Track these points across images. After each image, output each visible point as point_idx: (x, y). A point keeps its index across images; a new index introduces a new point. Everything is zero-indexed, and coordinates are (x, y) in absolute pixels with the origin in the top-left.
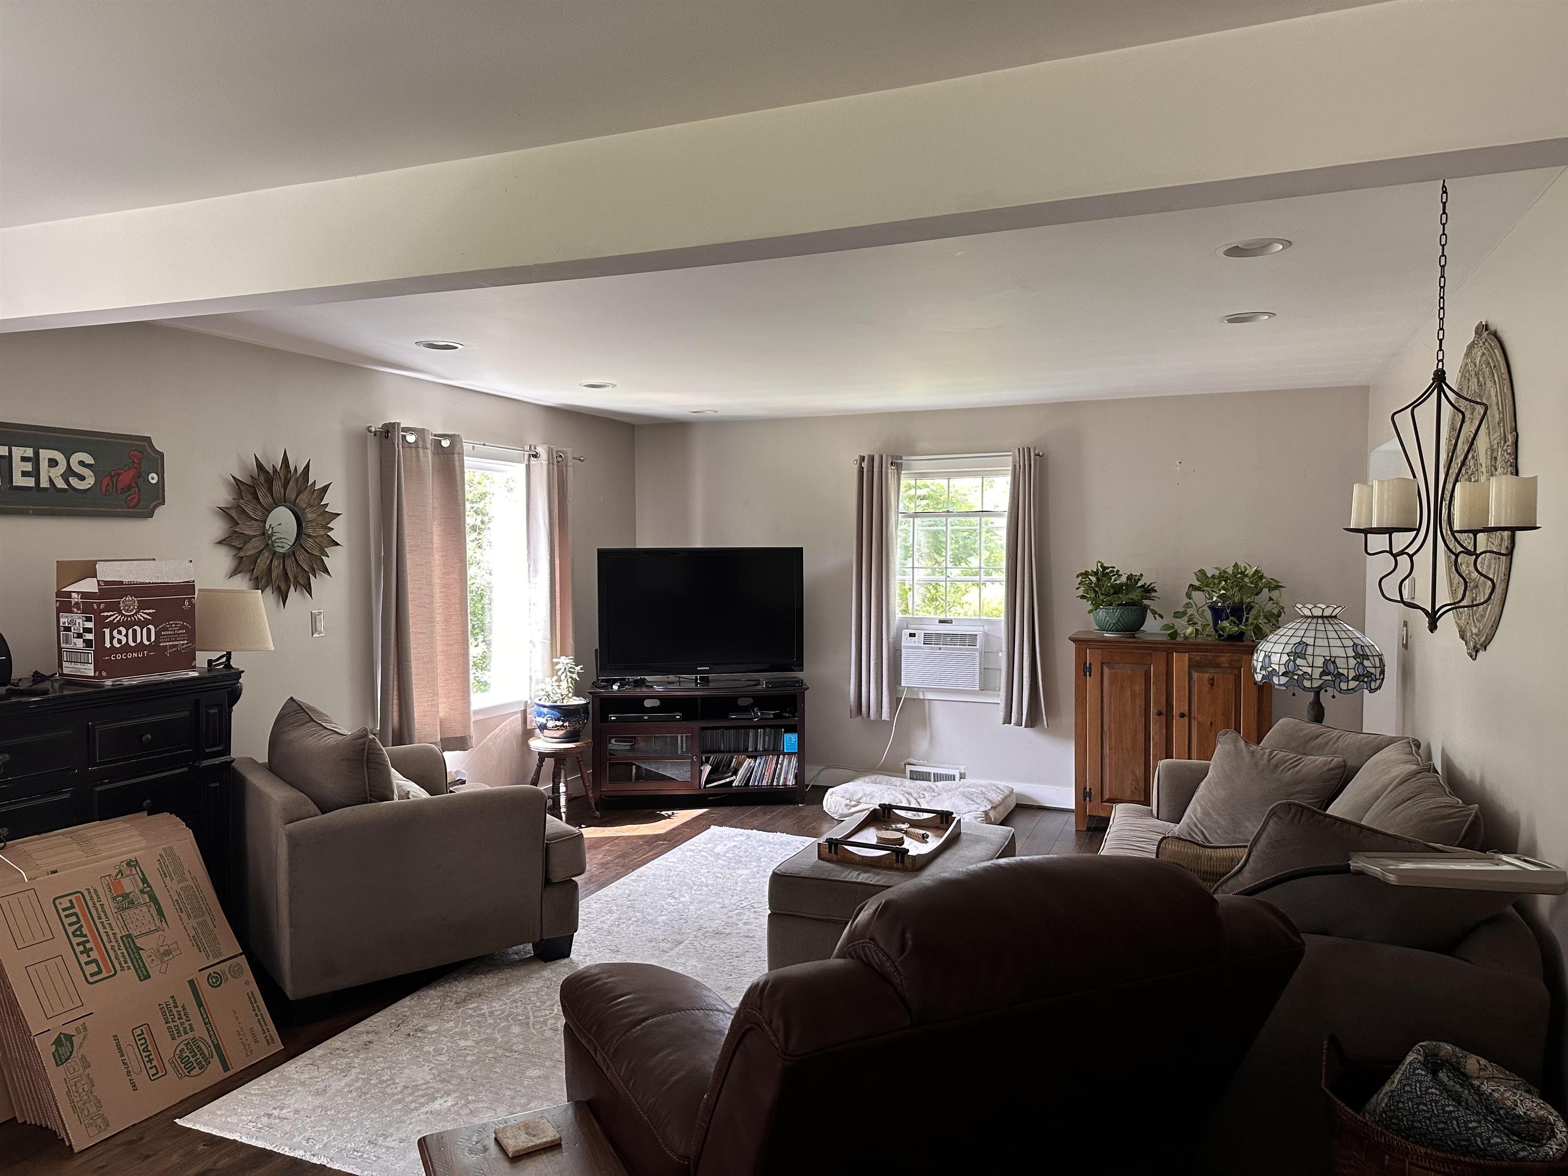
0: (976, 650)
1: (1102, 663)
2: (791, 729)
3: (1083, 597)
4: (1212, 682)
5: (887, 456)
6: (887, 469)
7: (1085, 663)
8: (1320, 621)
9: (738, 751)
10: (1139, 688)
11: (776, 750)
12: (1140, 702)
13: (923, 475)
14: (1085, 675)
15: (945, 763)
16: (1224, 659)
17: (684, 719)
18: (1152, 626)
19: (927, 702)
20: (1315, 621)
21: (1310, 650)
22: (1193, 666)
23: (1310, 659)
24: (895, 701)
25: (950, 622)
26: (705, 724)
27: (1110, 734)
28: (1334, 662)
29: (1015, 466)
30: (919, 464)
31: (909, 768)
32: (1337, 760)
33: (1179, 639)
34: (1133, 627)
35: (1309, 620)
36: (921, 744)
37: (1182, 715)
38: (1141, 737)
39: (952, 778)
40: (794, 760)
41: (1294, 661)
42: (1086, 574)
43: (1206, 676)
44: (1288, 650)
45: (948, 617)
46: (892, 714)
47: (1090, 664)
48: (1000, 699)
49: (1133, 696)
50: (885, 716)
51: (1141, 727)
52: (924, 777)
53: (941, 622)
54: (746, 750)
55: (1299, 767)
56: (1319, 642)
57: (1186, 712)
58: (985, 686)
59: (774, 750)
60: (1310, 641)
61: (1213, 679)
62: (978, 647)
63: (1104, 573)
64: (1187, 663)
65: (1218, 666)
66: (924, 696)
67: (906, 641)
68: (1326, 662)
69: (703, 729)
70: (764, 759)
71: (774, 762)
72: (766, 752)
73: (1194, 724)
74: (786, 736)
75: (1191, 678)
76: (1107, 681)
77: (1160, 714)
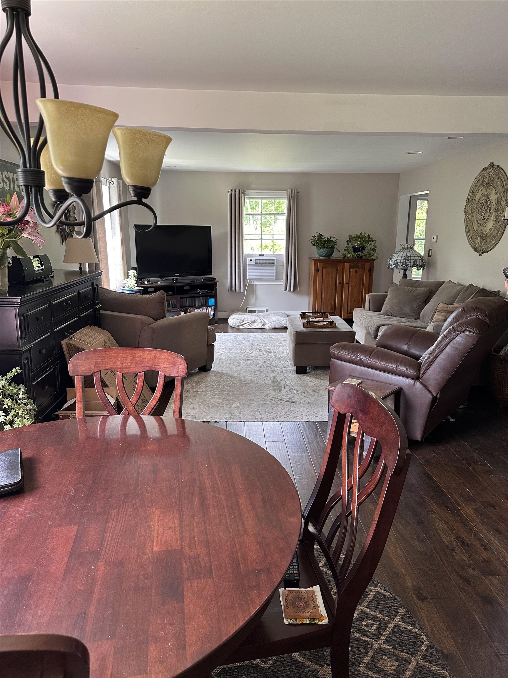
0: (275, 265)
1: (323, 267)
2: (211, 297)
3: (314, 245)
4: (356, 272)
5: (241, 190)
6: (241, 195)
7: (317, 268)
8: (410, 249)
9: (192, 306)
10: (334, 275)
11: (206, 305)
12: (334, 280)
13: (252, 198)
14: (317, 272)
15: (260, 306)
16: (360, 264)
17: (173, 295)
18: (336, 255)
19: (254, 285)
20: (408, 249)
21: (409, 258)
22: (351, 267)
23: (410, 260)
24: (245, 285)
25: (262, 255)
26: (181, 296)
27: (324, 291)
28: (416, 261)
29: (289, 196)
30: (252, 194)
31: (248, 309)
32: (428, 288)
33: (346, 258)
34: (330, 255)
35: (406, 249)
36: (252, 301)
37: (347, 283)
38: (334, 292)
39: (264, 311)
40: (213, 309)
41: (405, 261)
42: (315, 237)
43: (355, 270)
44: (403, 258)
45: (262, 253)
46: (244, 290)
47: (319, 268)
48: (283, 282)
49: (332, 278)
50: (242, 290)
51: (334, 288)
52: (254, 312)
53: (260, 255)
54: (195, 305)
55: (417, 292)
56: (411, 255)
57: (348, 283)
58: (277, 279)
59: (205, 305)
60: (409, 255)
61: (356, 271)
62: (275, 264)
63: (320, 236)
64: (349, 266)
65: (358, 267)
66: (254, 282)
67: (248, 262)
68: (414, 261)
69: (181, 298)
70: (202, 309)
71: (206, 309)
72: (203, 306)
73: (350, 286)
74: (210, 299)
75: (350, 271)
76: (324, 273)
77: (340, 283)
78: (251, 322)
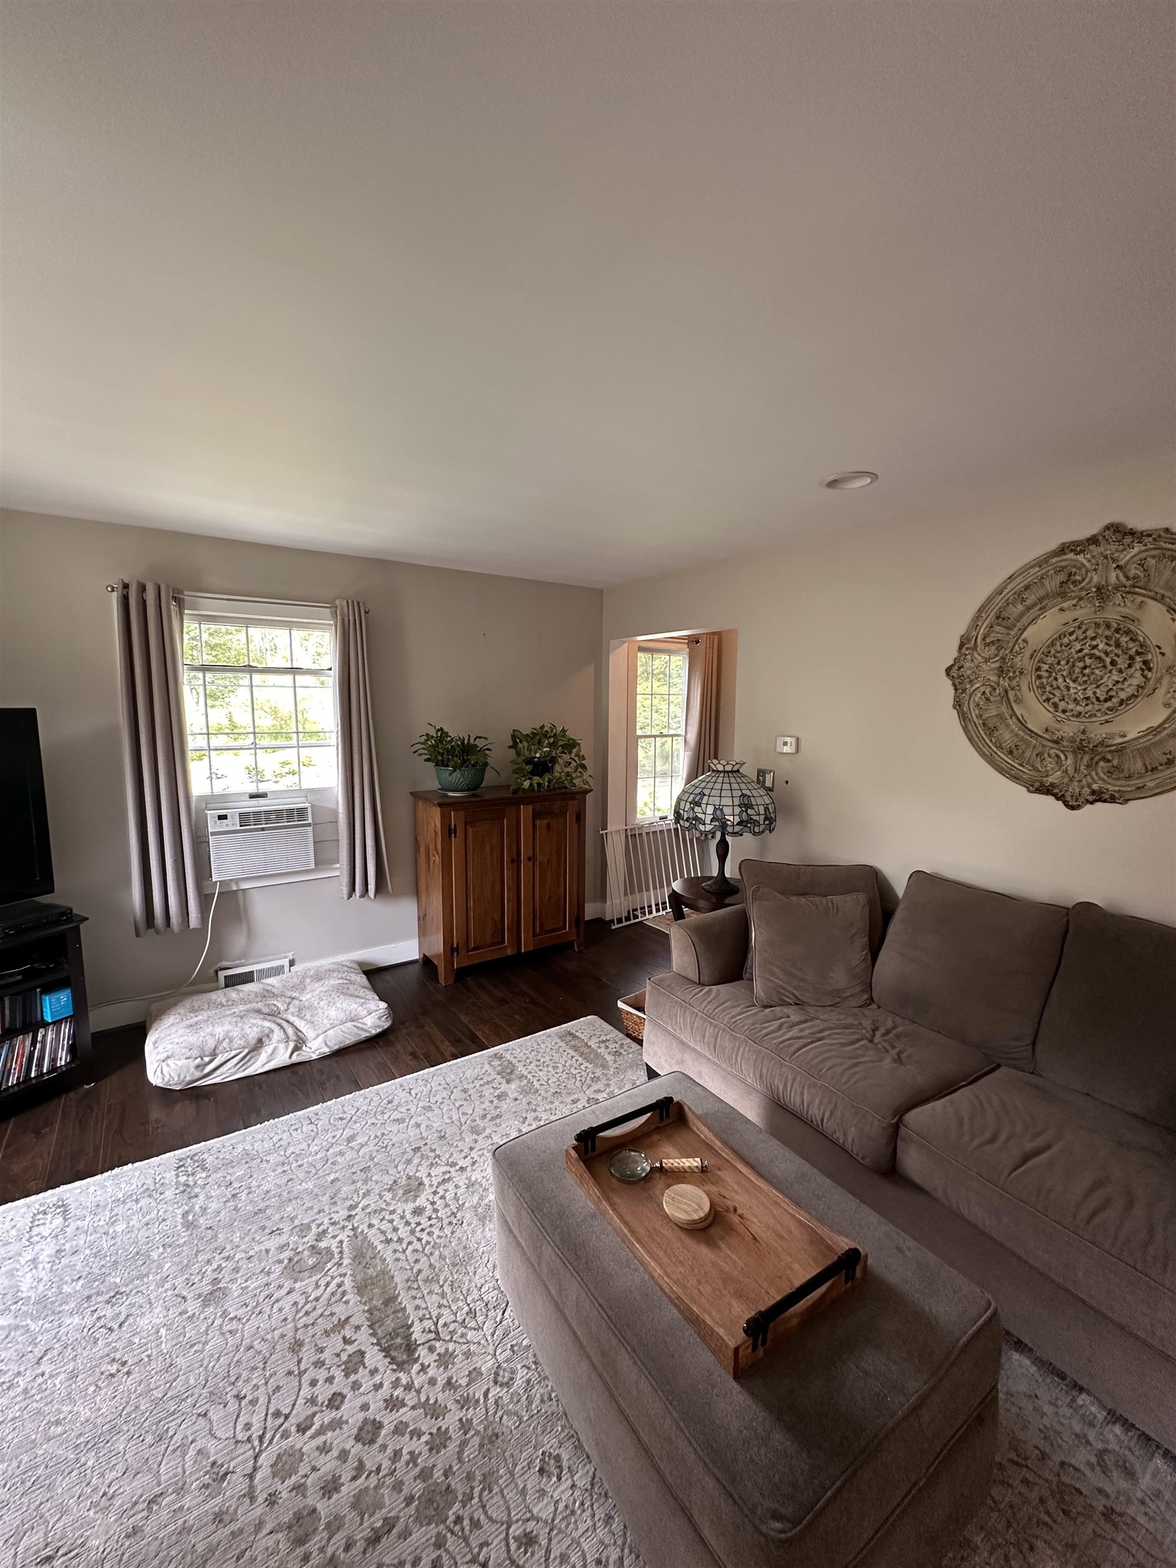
0: (309, 825)
1: (466, 824)
2: (56, 986)
3: (428, 760)
5: (168, 586)
6: (168, 604)
7: (450, 825)
10: (495, 841)
11: (27, 1027)
12: (496, 854)
13: (212, 619)
14: (450, 837)
15: (267, 955)
16: (556, 808)
19: (240, 894)
22: (537, 815)
24: (205, 900)
25: (262, 795)
27: (473, 888)
29: (343, 620)
30: (210, 606)
31: (222, 974)
33: (520, 793)
34: (477, 785)
36: (238, 941)
37: (529, 859)
38: (497, 886)
39: (278, 971)
40: (67, 1029)
42: (428, 736)
43: (545, 822)
45: (262, 790)
46: (204, 918)
47: (455, 826)
48: (340, 870)
49: (492, 851)
50: (194, 924)
51: (497, 878)
52: (246, 978)
53: (252, 796)
57: (531, 857)
58: (322, 861)
59: (23, 1026)
61: (548, 825)
62: (310, 821)
63: (441, 735)
64: (530, 814)
65: (551, 813)
66: (237, 886)
67: (213, 826)
72: (9, 1034)
73: (537, 863)
74: (46, 999)
75: (534, 826)
76: (470, 839)
77: (513, 861)
78: (246, 1051)
